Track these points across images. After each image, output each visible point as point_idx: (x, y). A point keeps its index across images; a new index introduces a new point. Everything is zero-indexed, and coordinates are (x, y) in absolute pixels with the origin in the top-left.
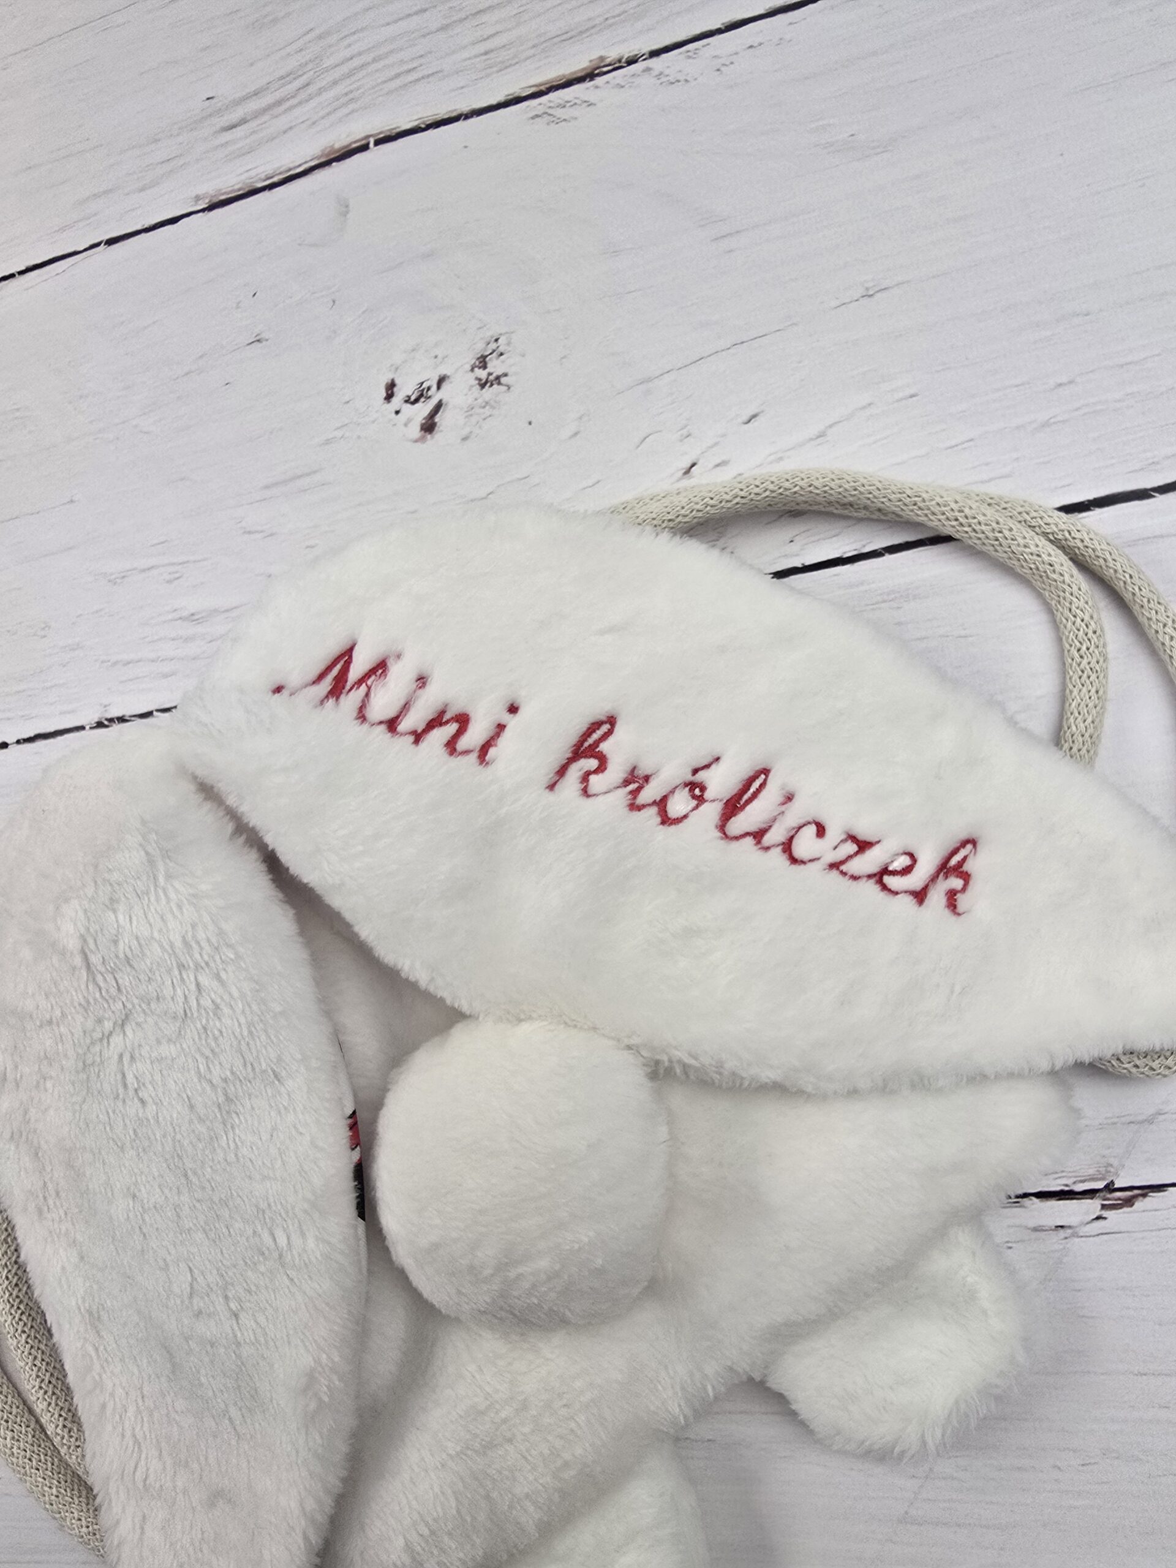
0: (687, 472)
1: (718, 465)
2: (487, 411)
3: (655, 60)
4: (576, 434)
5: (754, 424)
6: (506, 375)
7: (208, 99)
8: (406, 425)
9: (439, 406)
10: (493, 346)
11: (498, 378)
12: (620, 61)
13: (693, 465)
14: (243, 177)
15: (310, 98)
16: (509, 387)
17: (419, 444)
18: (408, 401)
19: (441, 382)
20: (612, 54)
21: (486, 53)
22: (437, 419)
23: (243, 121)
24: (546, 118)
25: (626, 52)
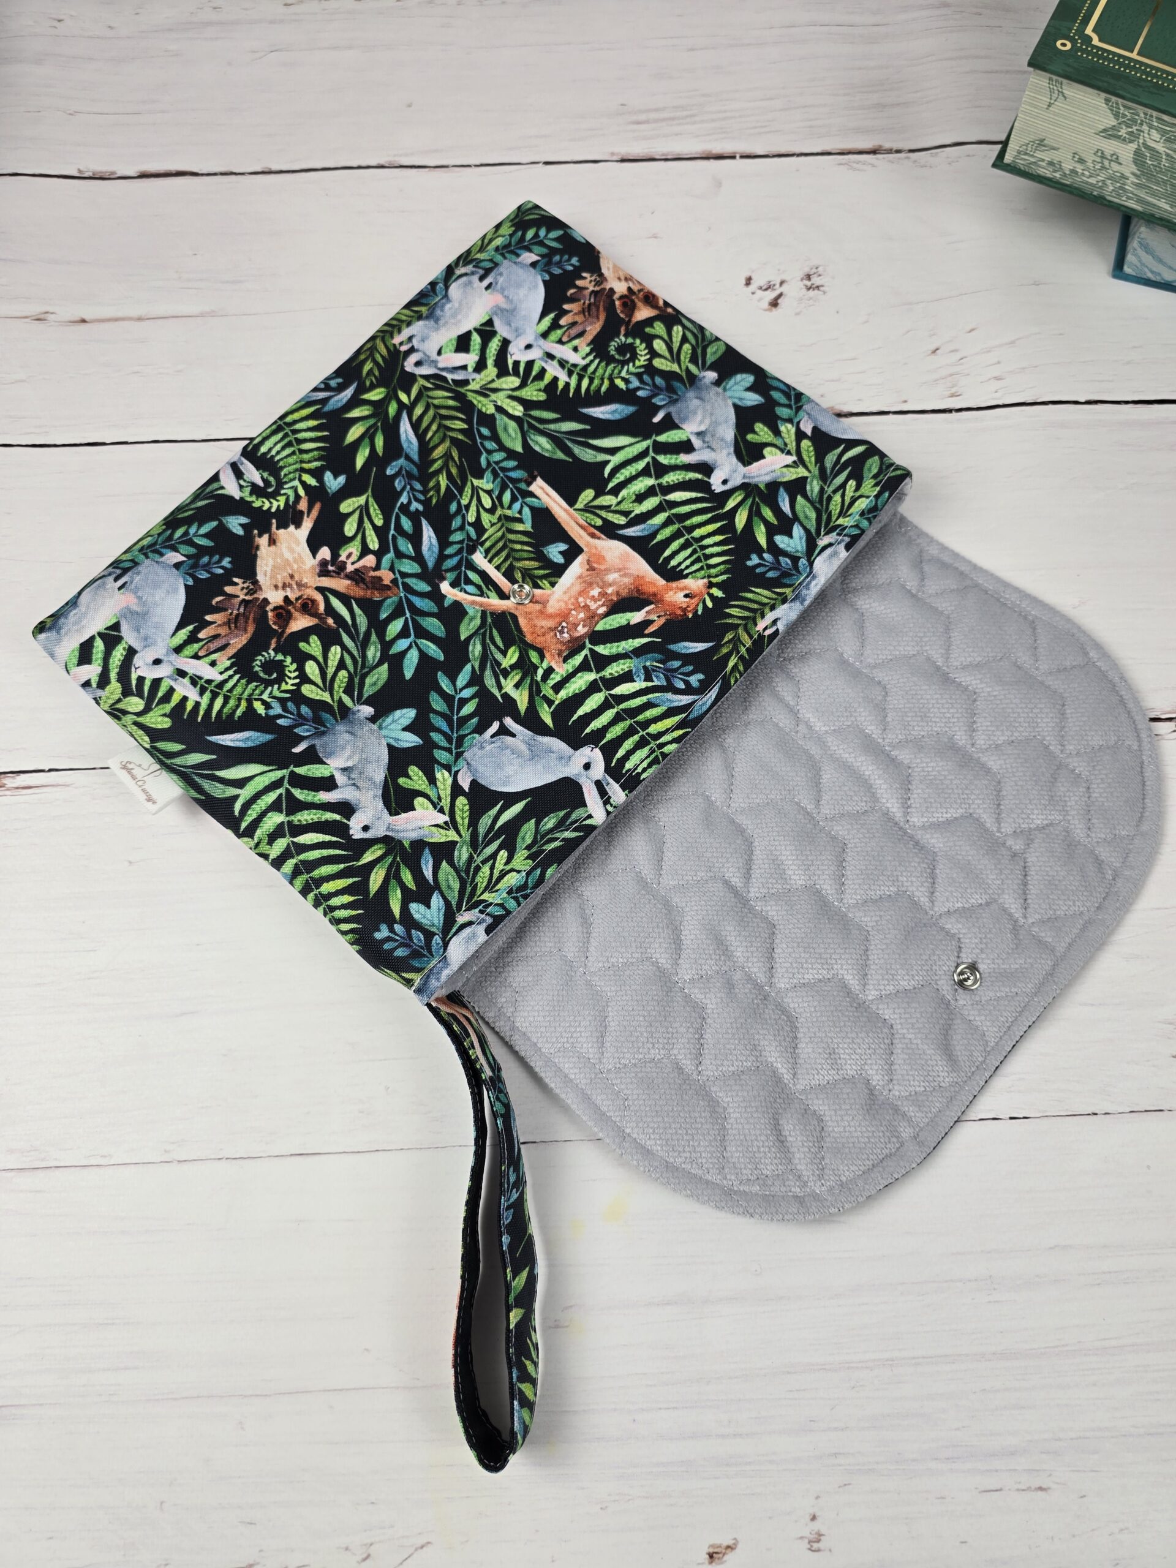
0: (934, 351)
1: (952, 351)
2: (811, 302)
3: (911, 155)
4: (866, 322)
5: (973, 333)
6: (822, 286)
7: (622, 105)
8: (760, 300)
9: (780, 295)
10: (814, 270)
11: (818, 287)
12: (891, 150)
13: (937, 349)
14: (646, 151)
15: (694, 123)
16: (824, 293)
17: (767, 312)
18: (760, 288)
19: (782, 283)
20: (887, 145)
21: (811, 127)
22: (779, 301)
23: (647, 122)
24: (846, 166)
25: (895, 146)
